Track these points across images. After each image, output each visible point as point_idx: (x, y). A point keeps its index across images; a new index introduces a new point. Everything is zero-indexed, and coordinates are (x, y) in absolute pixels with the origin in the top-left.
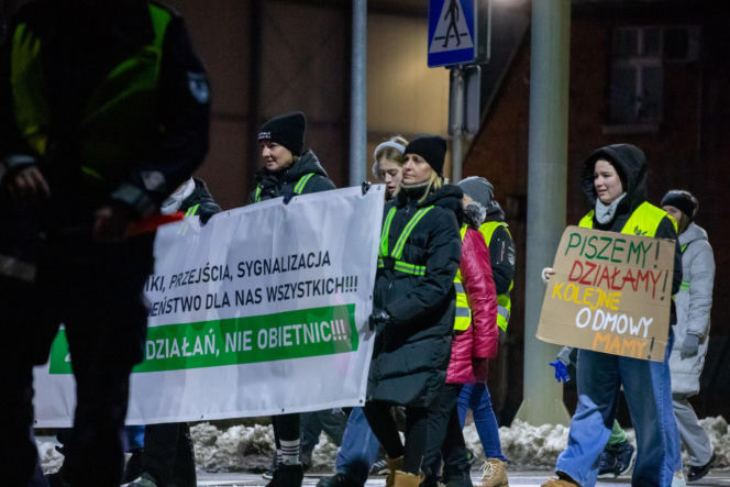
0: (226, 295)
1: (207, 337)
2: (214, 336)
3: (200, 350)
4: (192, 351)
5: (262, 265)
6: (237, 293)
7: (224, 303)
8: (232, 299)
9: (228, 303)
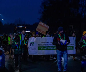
4: (54, 48)
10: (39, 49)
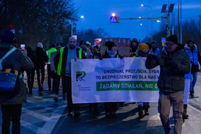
0: (145, 76)
1: (140, 84)
2: (142, 84)
3: (138, 87)
4: (135, 87)
5: (156, 71)
6: (149, 76)
7: (145, 78)
8: (147, 77)
9: (146, 78)
10: (98, 89)
